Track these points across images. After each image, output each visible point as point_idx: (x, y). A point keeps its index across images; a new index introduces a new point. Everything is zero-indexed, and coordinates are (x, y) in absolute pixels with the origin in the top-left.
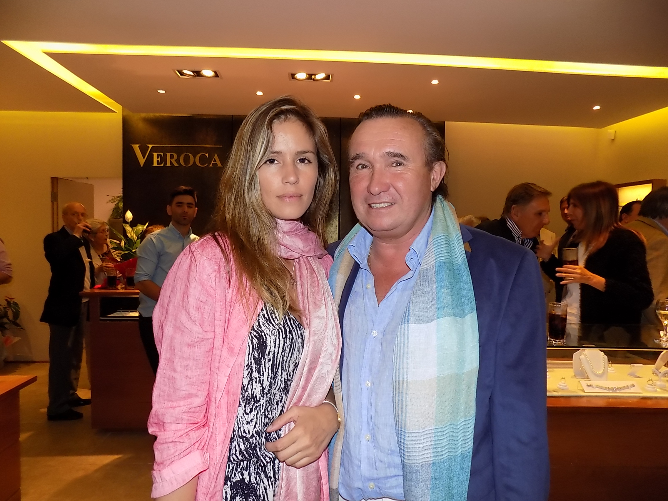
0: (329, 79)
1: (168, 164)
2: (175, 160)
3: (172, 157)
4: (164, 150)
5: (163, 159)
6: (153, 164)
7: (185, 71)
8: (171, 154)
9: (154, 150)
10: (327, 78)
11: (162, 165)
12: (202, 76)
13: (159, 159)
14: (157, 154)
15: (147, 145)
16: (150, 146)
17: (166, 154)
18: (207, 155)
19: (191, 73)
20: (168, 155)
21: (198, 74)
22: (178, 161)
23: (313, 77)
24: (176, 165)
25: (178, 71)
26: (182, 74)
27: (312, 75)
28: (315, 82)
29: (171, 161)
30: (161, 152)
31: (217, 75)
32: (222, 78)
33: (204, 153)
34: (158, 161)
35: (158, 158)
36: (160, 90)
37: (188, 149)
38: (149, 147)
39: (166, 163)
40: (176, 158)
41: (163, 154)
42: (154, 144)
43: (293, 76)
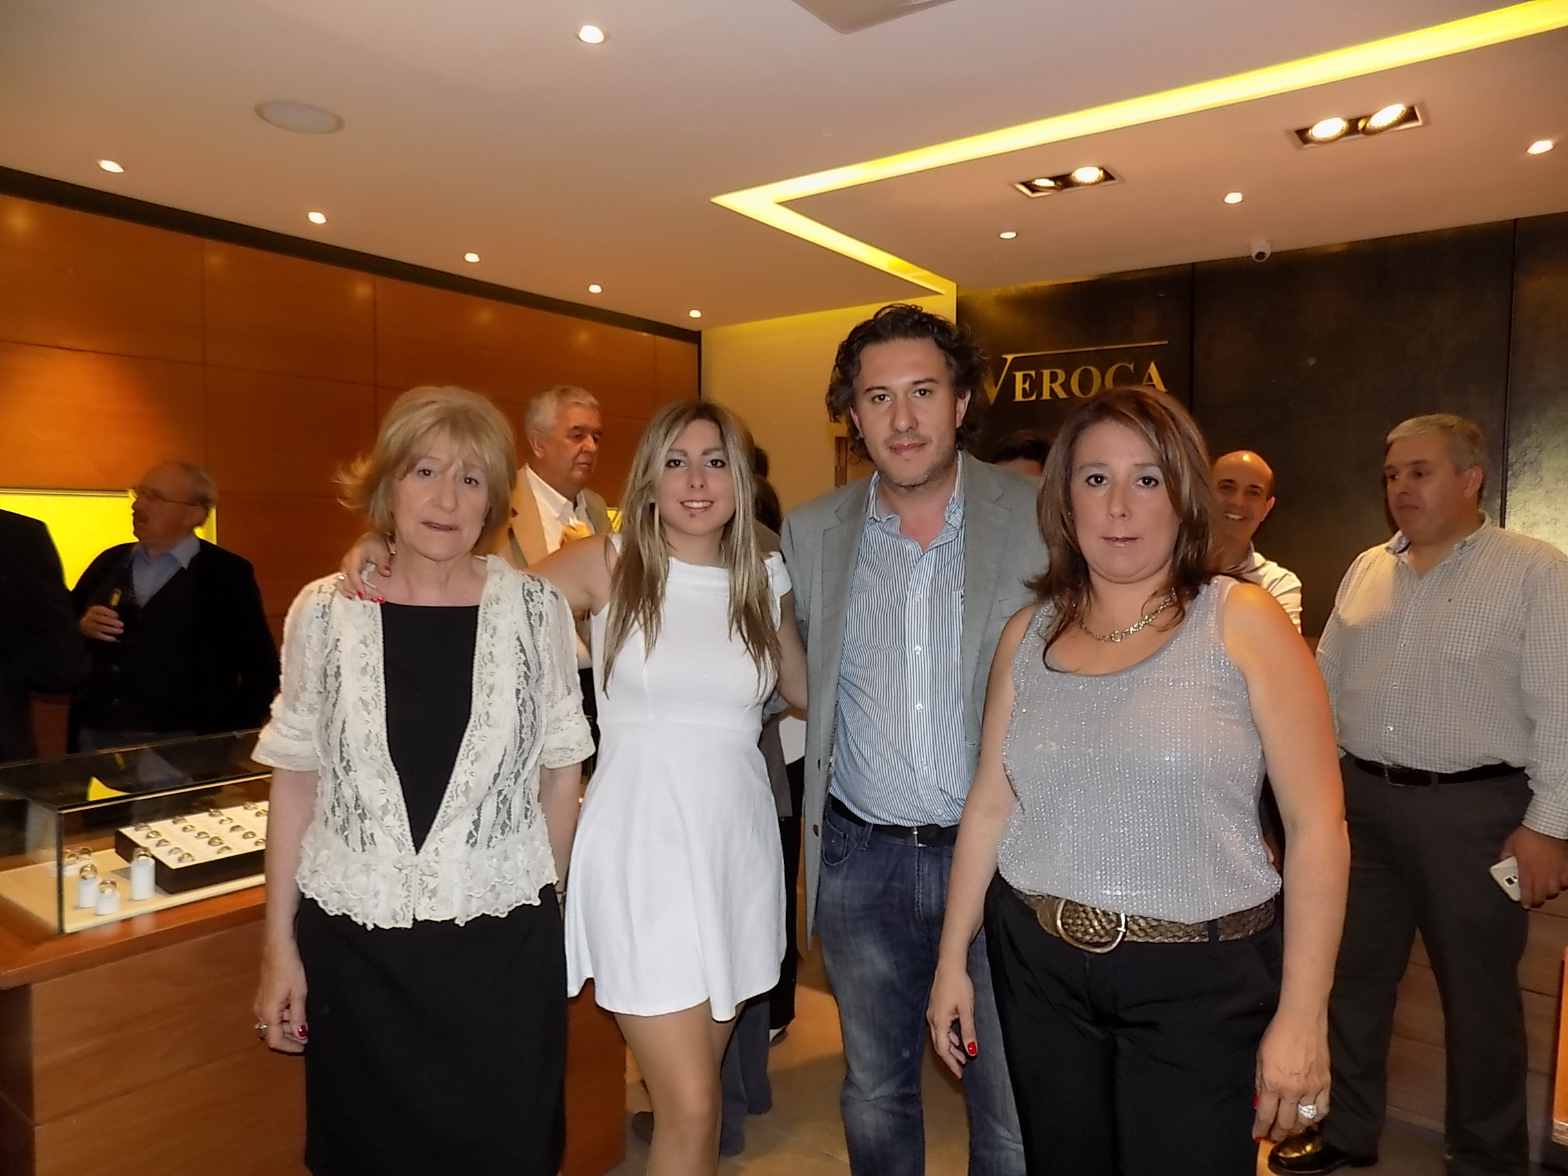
0: (1416, 118)
1: (1046, 395)
2: (1061, 385)
3: (1054, 378)
4: (1038, 363)
5: (1036, 385)
6: (1014, 396)
7: (1038, 182)
8: (1051, 373)
9: (1017, 365)
10: (1410, 116)
11: (1033, 398)
12: (1078, 184)
13: (1027, 386)
14: (1024, 375)
15: (1004, 356)
16: (1010, 357)
17: (1042, 373)
18: (1131, 366)
19: (1051, 184)
20: (1046, 374)
21: (1064, 181)
22: (1066, 386)
23: (1361, 124)
24: (1062, 395)
25: (1024, 184)
26: (1033, 189)
27: (1358, 120)
28: (1373, 138)
29: (1051, 387)
30: (1032, 369)
31: (1108, 176)
32: (1123, 180)
33: (1124, 362)
34: (1024, 389)
35: (1024, 382)
36: (1006, 231)
37: (1088, 358)
38: (1006, 359)
39: (1040, 394)
40: (1063, 379)
41: (1036, 374)
42: (1018, 352)
43: (1302, 134)
